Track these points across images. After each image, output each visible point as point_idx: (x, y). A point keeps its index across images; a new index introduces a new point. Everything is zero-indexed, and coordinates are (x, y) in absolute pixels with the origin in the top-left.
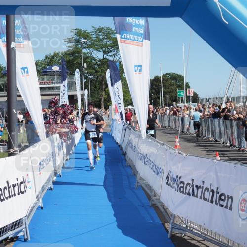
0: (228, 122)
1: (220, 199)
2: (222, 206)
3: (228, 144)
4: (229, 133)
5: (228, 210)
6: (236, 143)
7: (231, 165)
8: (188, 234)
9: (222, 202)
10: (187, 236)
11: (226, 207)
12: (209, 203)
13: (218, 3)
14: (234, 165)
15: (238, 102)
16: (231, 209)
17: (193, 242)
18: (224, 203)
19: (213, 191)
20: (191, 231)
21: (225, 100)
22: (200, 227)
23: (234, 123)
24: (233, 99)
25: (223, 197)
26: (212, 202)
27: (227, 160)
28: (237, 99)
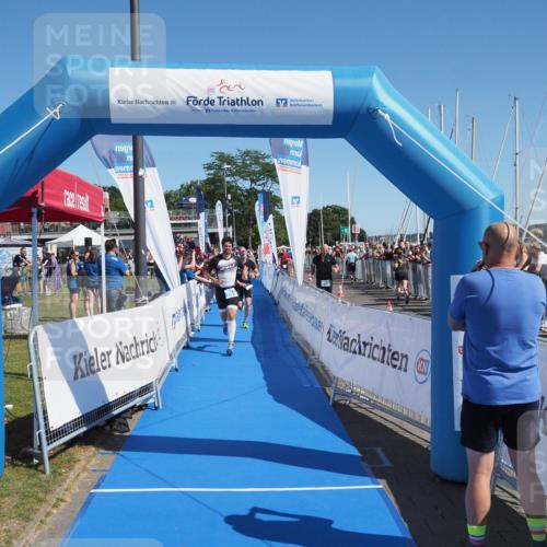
1: (393, 358)
2: (395, 366)
5: (402, 372)
7: (406, 316)
8: (354, 401)
9: (394, 362)
10: (353, 403)
11: (400, 368)
12: (379, 363)
13: (390, 121)
14: (408, 317)
15: (415, 240)
16: (405, 370)
17: (359, 410)
18: (398, 363)
19: (384, 349)
20: (358, 398)
21: (398, 237)
22: (368, 392)
24: (409, 237)
25: (396, 356)
26: (383, 362)
27: (400, 311)
28: (412, 238)
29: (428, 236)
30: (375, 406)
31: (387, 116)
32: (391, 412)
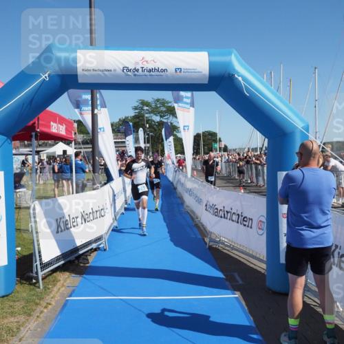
0: (249, 166)
1: (244, 220)
2: (245, 225)
3: (249, 181)
4: (250, 173)
5: (249, 228)
6: (255, 180)
7: (251, 196)
8: (221, 245)
9: (245, 223)
10: (220, 247)
11: (248, 226)
12: (236, 224)
13: (242, 82)
14: (253, 196)
16: (251, 228)
17: (225, 251)
18: (247, 223)
19: (238, 215)
20: (223, 244)
21: (246, 150)
22: (229, 240)
23: (253, 166)
24: (253, 150)
25: (245, 219)
26: (238, 222)
27: (248, 193)
28: (255, 150)
29: (264, 149)
30: (233, 249)
31: (240, 79)
32: (243, 252)
